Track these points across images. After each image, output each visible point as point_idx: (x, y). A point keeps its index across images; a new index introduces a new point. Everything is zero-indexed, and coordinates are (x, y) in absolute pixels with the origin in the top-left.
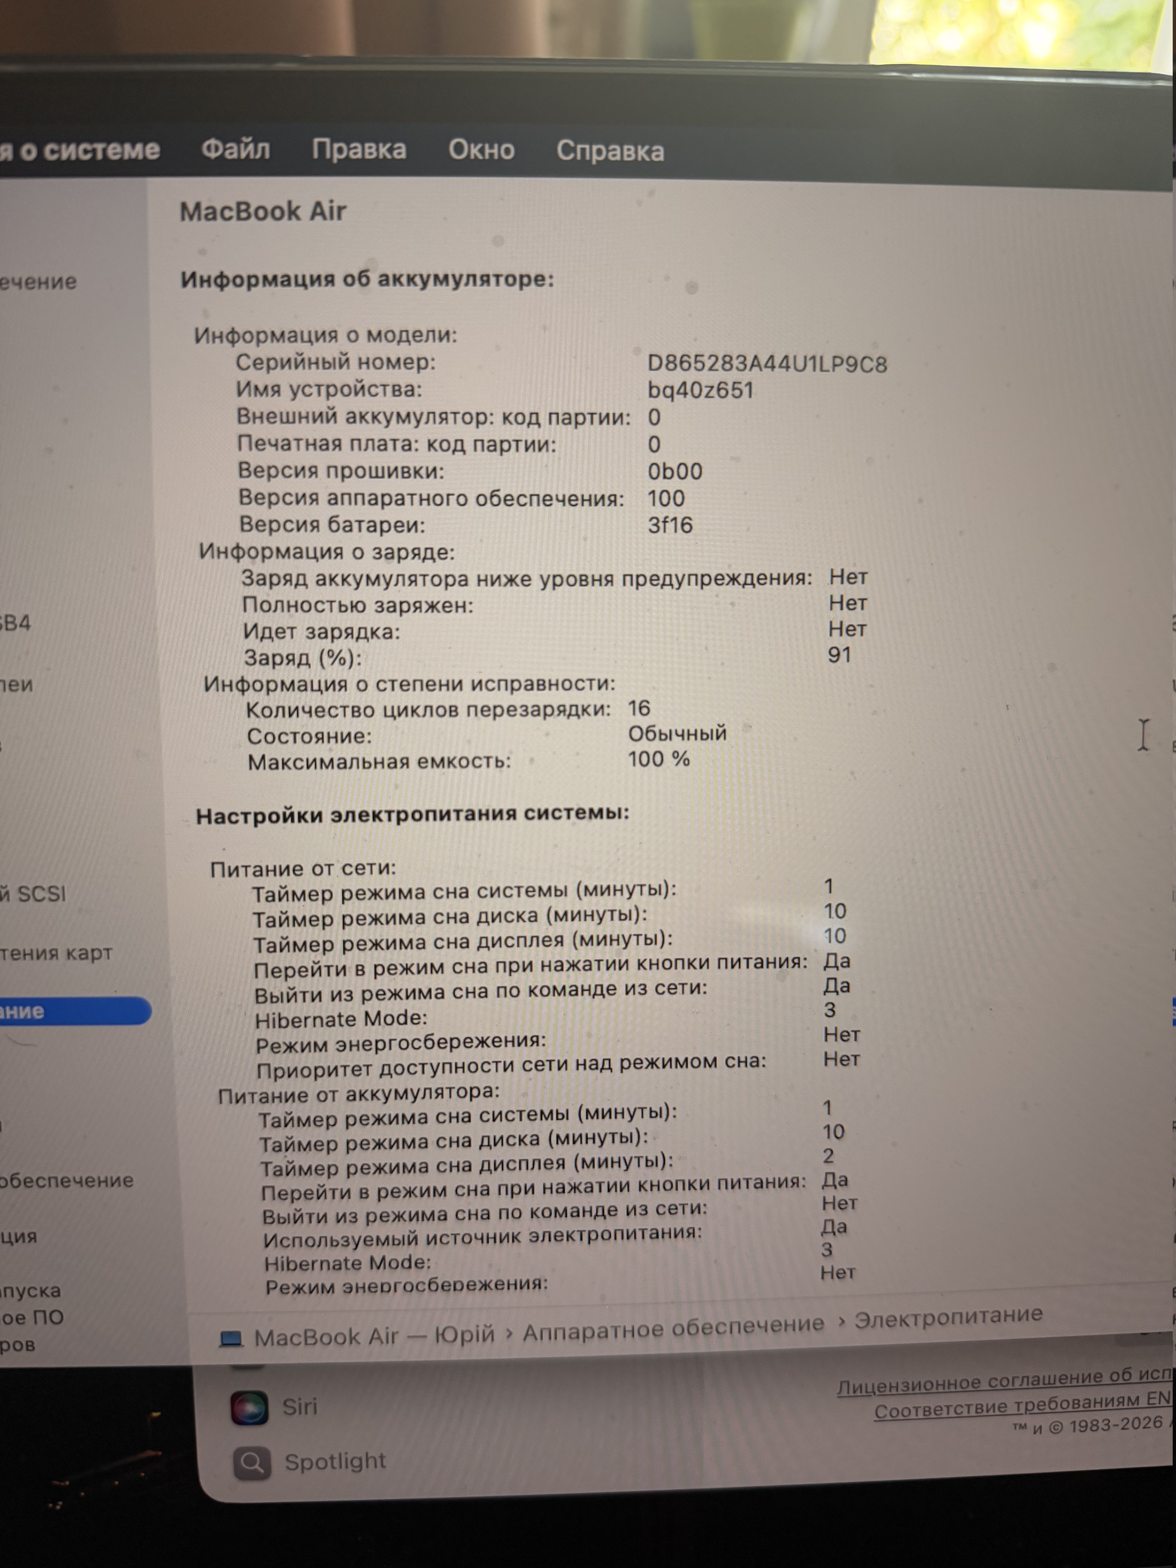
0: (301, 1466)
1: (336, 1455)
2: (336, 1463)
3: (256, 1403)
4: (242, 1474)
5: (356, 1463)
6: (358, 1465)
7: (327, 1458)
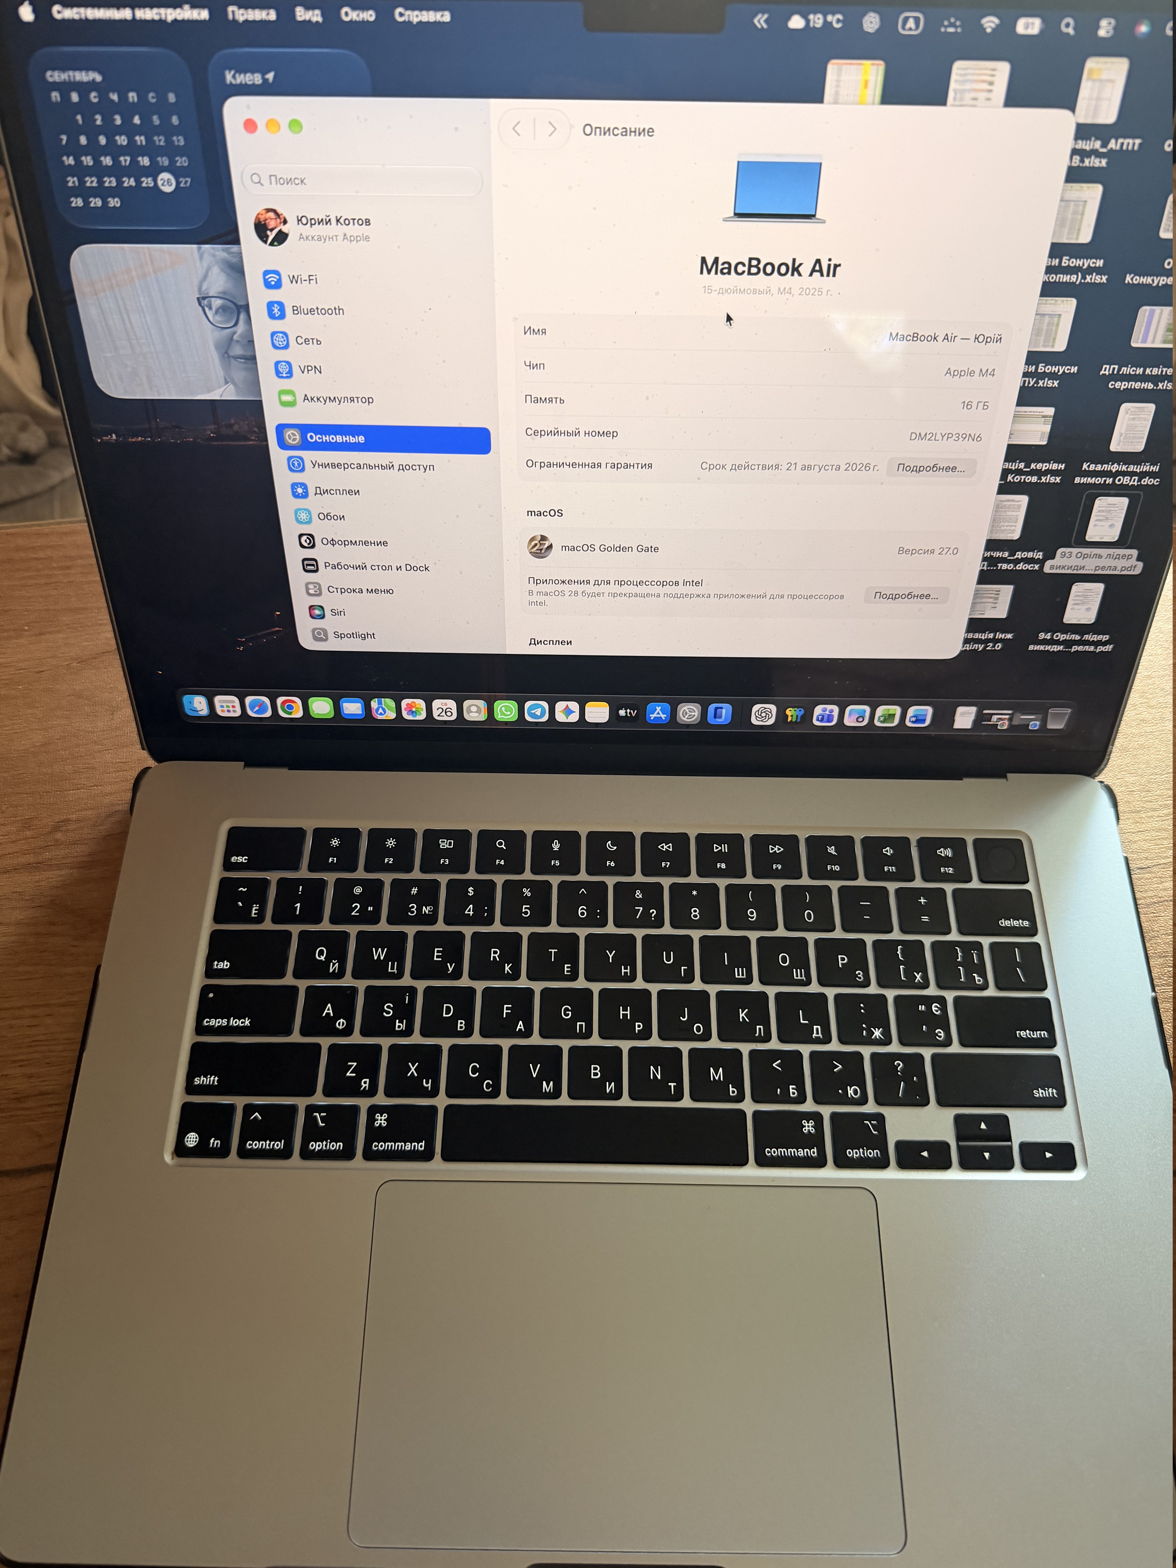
0: (340, 636)
1: (355, 633)
2: (355, 636)
3: (319, 610)
4: (316, 639)
5: (363, 636)
6: (364, 637)
7: (351, 633)
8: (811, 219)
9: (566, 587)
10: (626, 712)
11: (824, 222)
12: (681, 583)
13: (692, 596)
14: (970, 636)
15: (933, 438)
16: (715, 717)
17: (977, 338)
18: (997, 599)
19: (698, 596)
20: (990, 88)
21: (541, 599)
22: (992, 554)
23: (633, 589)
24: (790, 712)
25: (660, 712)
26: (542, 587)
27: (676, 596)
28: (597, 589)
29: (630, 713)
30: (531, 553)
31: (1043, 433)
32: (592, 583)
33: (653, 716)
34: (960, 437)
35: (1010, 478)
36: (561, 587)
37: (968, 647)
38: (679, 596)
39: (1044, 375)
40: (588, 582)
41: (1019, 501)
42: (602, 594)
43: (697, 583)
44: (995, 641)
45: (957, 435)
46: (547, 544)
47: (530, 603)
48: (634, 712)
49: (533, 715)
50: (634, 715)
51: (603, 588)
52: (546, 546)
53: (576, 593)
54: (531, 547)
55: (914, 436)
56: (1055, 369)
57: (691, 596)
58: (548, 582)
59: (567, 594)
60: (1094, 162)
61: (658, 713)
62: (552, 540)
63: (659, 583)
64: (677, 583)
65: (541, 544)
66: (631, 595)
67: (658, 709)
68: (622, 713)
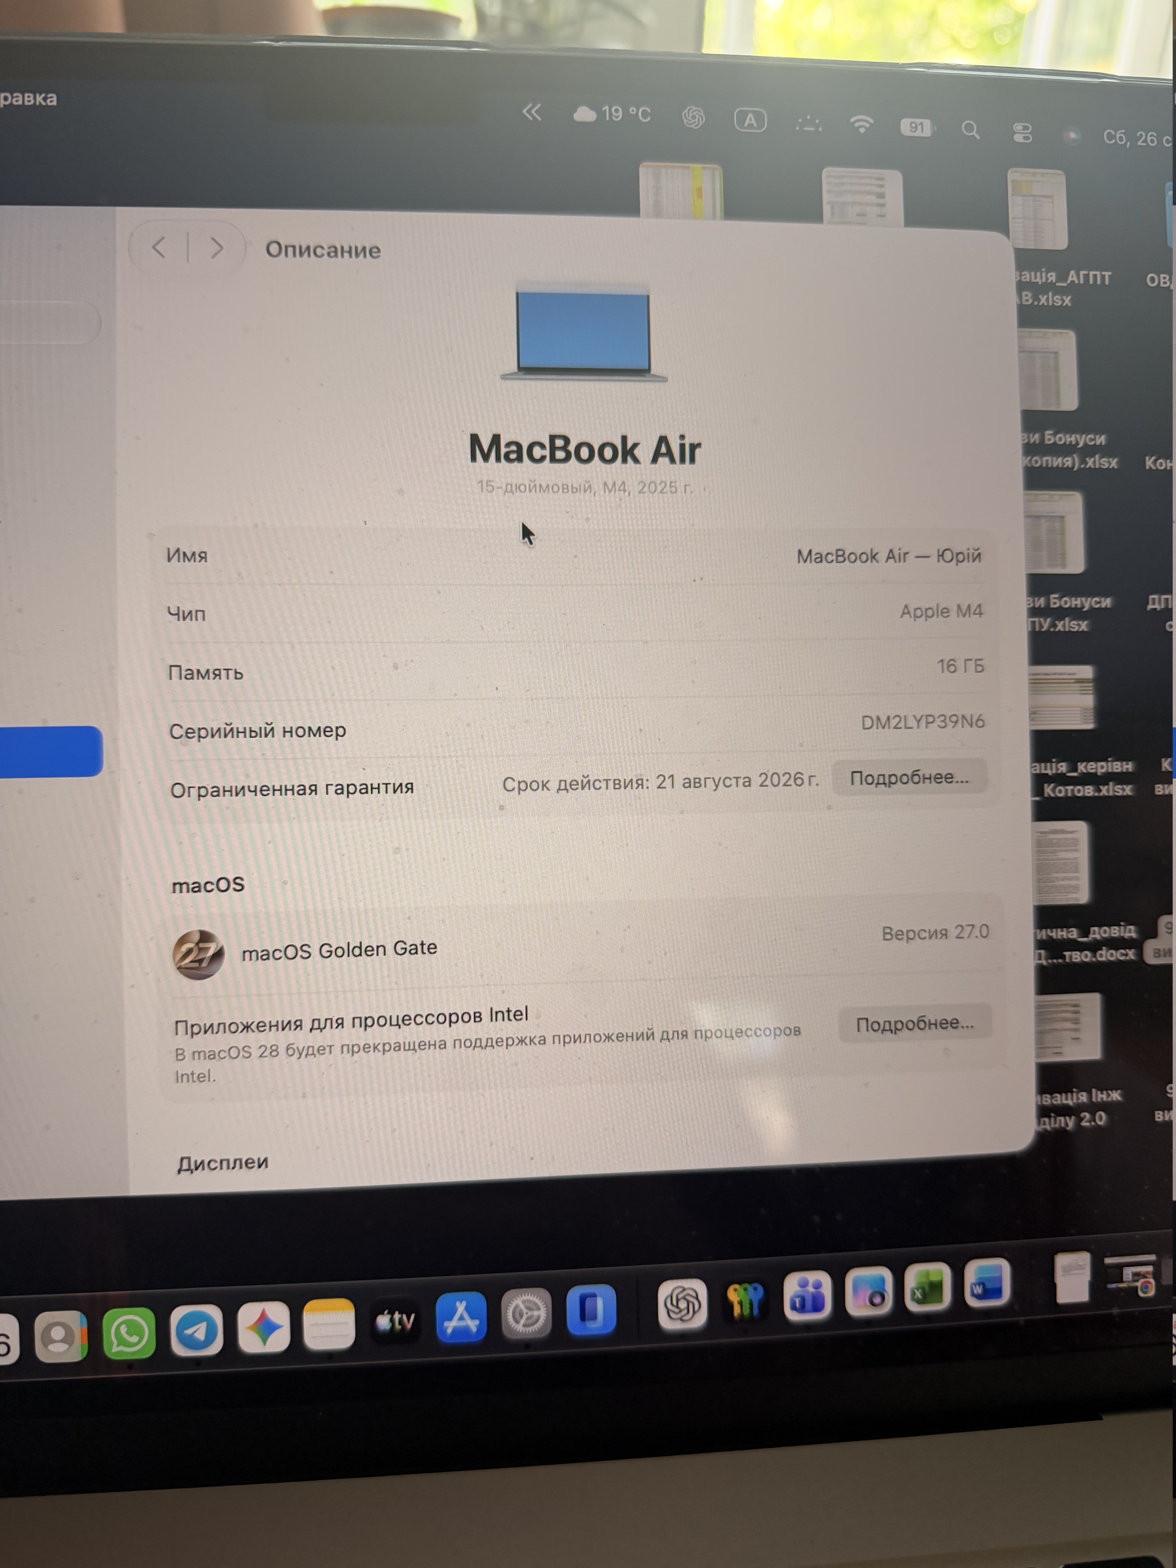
8: (645, 376)
9: (253, 1039)
10: (392, 1320)
11: (664, 379)
12: (486, 1016)
13: (510, 1042)
14: (1047, 1100)
15: (902, 724)
16: (583, 1317)
17: (941, 555)
18: (1076, 1021)
19: (522, 1041)
20: (880, 201)
21: (200, 1066)
22: (1050, 934)
23: (390, 1034)
24: (734, 1294)
25: (466, 1316)
26: (205, 1042)
27: (476, 1044)
28: (318, 1039)
29: (401, 1321)
30: (179, 968)
31: (1085, 709)
32: (307, 1025)
33: (450, 1326)
34: (948, 721)
35: (1048, 790)
36: (241, 1039)
37: (1049, 1125)
38: (484, 1044)
39: (1061, 613)
40: (299, 1025)
41: (1072, 832)
42: (328, 1049)
43: (518, 1015)
44: (1093, 1108)
45: (942, 718)
46: (213, 949)
47: (179, 1078)
48: (409, 1319)
49: (190, 1342)
50: (409, 1326)
51: (330, 1036)
52: (211, 953)
53: (274, 1051)
54: (179, 956)
55: (868, 723)
56: (1076, 602)
57: (508, 1043)
58: (215, 1030)
59: (255, 1053)
60: (1054, 301)
61: (461, 1318)
62: (222, 939)
63: (441, 1019)
64: (478, 1017)
65: (201, 950)
66: (387, 1048)
67: (461, 1307)
68: (383, 1322)
